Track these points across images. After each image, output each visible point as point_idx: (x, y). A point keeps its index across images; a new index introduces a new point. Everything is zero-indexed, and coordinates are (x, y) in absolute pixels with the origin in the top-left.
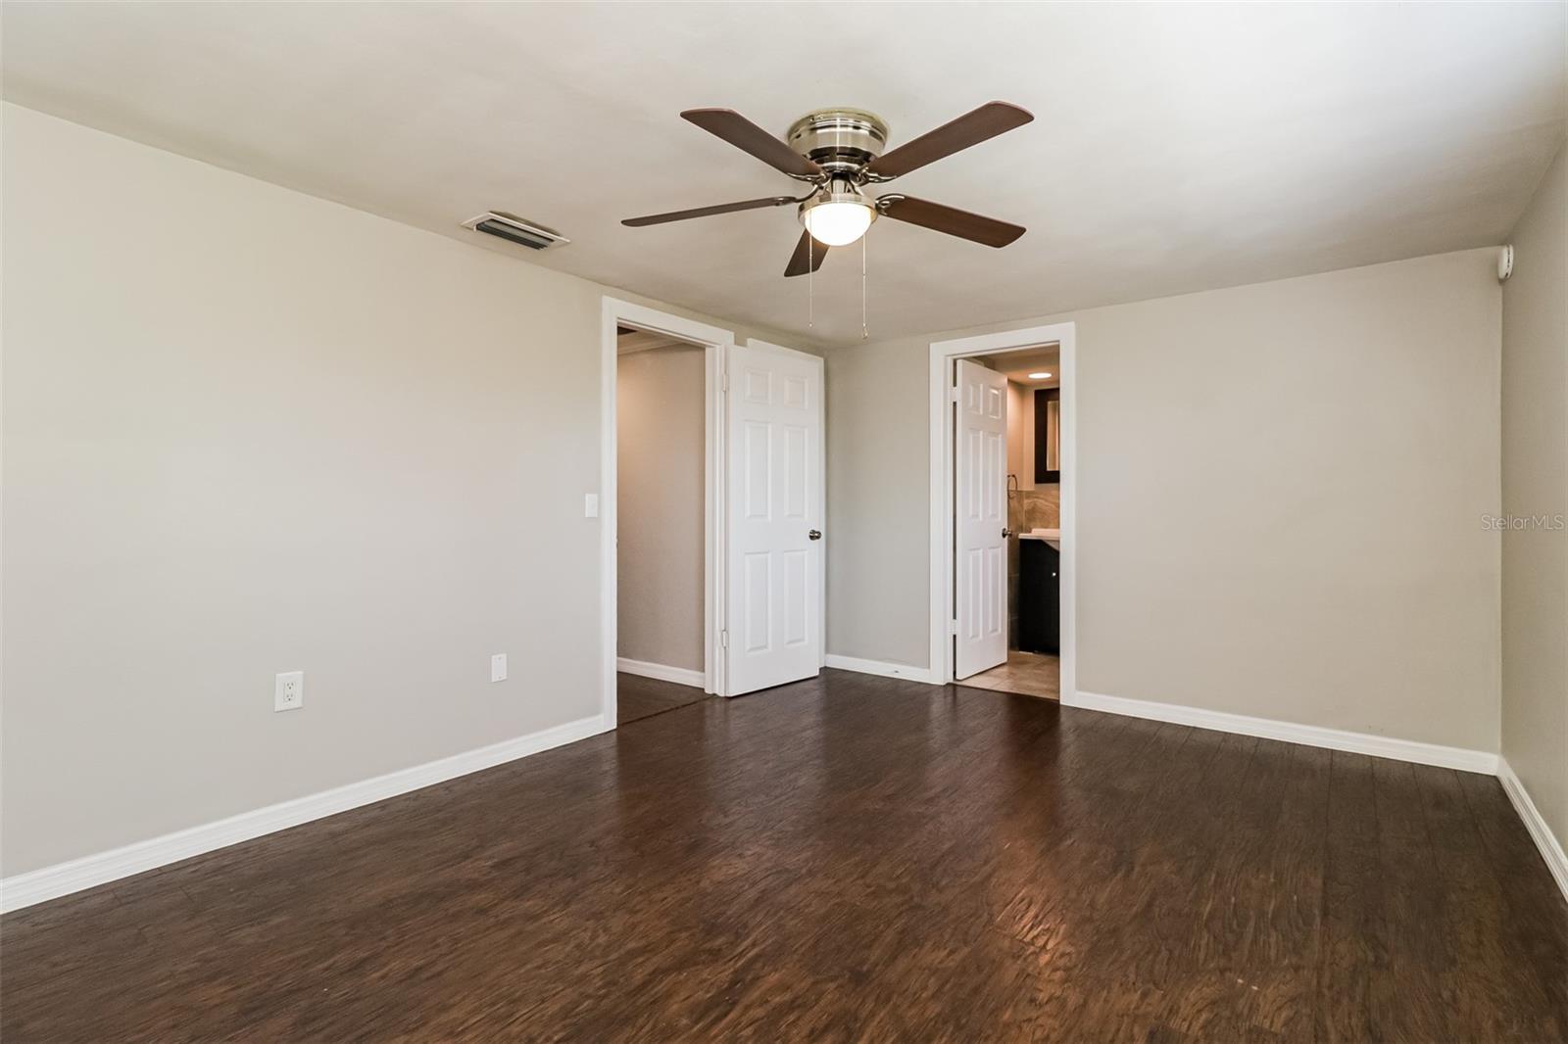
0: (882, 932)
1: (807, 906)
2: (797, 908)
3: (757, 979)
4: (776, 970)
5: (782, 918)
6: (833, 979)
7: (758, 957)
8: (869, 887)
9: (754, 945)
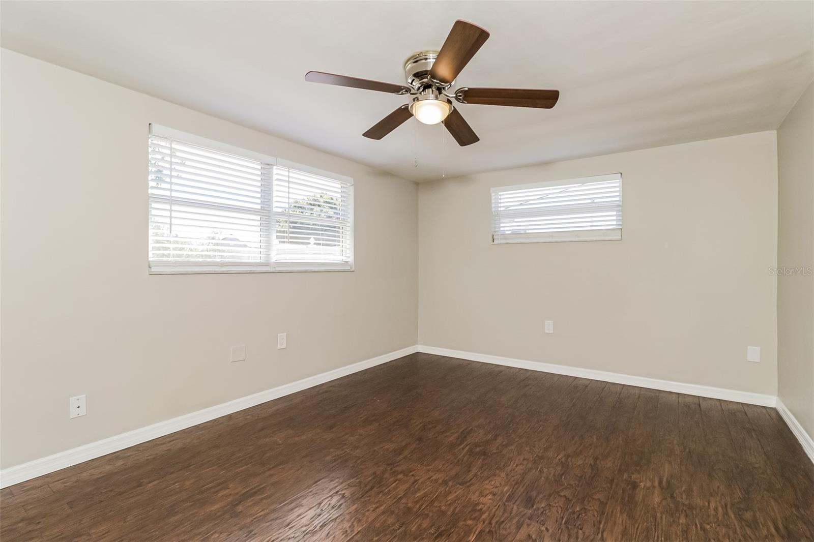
0: (409, 454)
1: (443, 464)
2: (449, 463)
3: (458, 438)
4: (451, 441)
5: (455, 459)
6: (429, 439)
7: (460, 444)
8: (413, 475)
9: (463, 449)
